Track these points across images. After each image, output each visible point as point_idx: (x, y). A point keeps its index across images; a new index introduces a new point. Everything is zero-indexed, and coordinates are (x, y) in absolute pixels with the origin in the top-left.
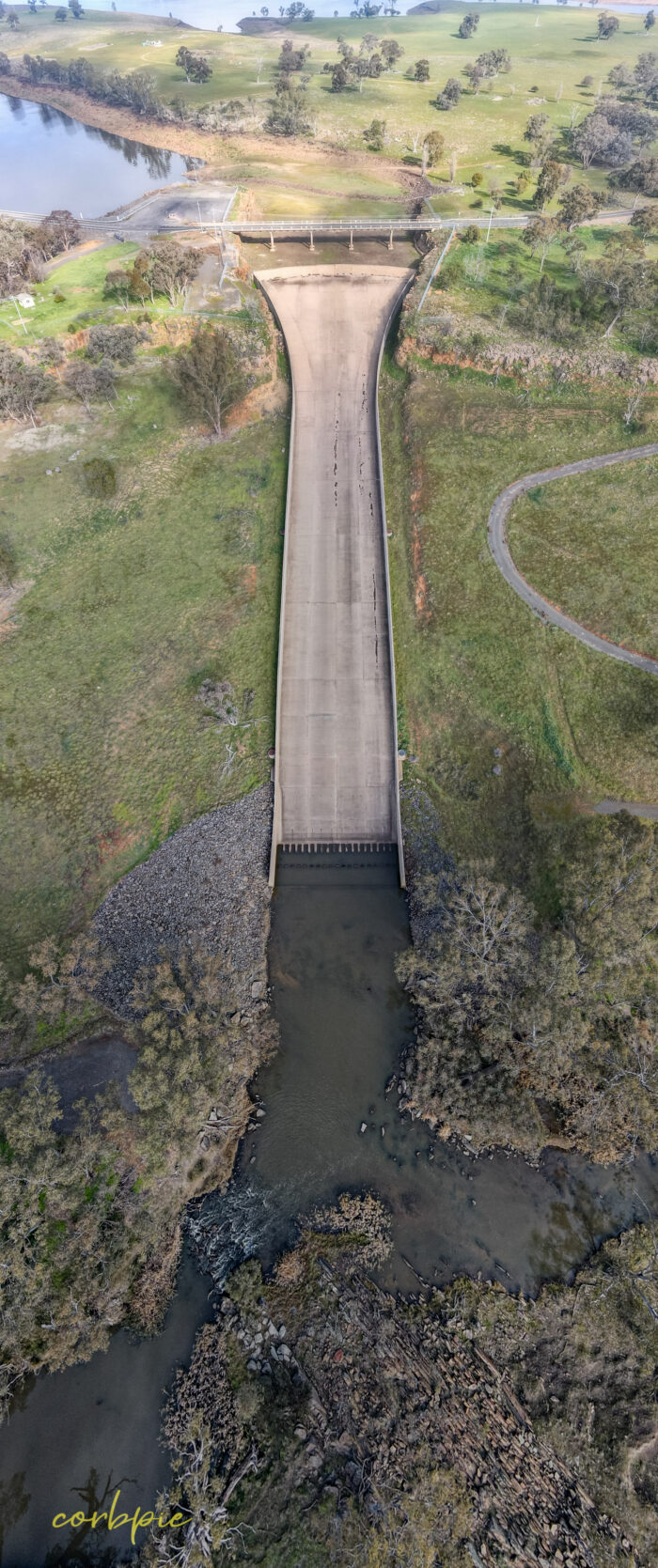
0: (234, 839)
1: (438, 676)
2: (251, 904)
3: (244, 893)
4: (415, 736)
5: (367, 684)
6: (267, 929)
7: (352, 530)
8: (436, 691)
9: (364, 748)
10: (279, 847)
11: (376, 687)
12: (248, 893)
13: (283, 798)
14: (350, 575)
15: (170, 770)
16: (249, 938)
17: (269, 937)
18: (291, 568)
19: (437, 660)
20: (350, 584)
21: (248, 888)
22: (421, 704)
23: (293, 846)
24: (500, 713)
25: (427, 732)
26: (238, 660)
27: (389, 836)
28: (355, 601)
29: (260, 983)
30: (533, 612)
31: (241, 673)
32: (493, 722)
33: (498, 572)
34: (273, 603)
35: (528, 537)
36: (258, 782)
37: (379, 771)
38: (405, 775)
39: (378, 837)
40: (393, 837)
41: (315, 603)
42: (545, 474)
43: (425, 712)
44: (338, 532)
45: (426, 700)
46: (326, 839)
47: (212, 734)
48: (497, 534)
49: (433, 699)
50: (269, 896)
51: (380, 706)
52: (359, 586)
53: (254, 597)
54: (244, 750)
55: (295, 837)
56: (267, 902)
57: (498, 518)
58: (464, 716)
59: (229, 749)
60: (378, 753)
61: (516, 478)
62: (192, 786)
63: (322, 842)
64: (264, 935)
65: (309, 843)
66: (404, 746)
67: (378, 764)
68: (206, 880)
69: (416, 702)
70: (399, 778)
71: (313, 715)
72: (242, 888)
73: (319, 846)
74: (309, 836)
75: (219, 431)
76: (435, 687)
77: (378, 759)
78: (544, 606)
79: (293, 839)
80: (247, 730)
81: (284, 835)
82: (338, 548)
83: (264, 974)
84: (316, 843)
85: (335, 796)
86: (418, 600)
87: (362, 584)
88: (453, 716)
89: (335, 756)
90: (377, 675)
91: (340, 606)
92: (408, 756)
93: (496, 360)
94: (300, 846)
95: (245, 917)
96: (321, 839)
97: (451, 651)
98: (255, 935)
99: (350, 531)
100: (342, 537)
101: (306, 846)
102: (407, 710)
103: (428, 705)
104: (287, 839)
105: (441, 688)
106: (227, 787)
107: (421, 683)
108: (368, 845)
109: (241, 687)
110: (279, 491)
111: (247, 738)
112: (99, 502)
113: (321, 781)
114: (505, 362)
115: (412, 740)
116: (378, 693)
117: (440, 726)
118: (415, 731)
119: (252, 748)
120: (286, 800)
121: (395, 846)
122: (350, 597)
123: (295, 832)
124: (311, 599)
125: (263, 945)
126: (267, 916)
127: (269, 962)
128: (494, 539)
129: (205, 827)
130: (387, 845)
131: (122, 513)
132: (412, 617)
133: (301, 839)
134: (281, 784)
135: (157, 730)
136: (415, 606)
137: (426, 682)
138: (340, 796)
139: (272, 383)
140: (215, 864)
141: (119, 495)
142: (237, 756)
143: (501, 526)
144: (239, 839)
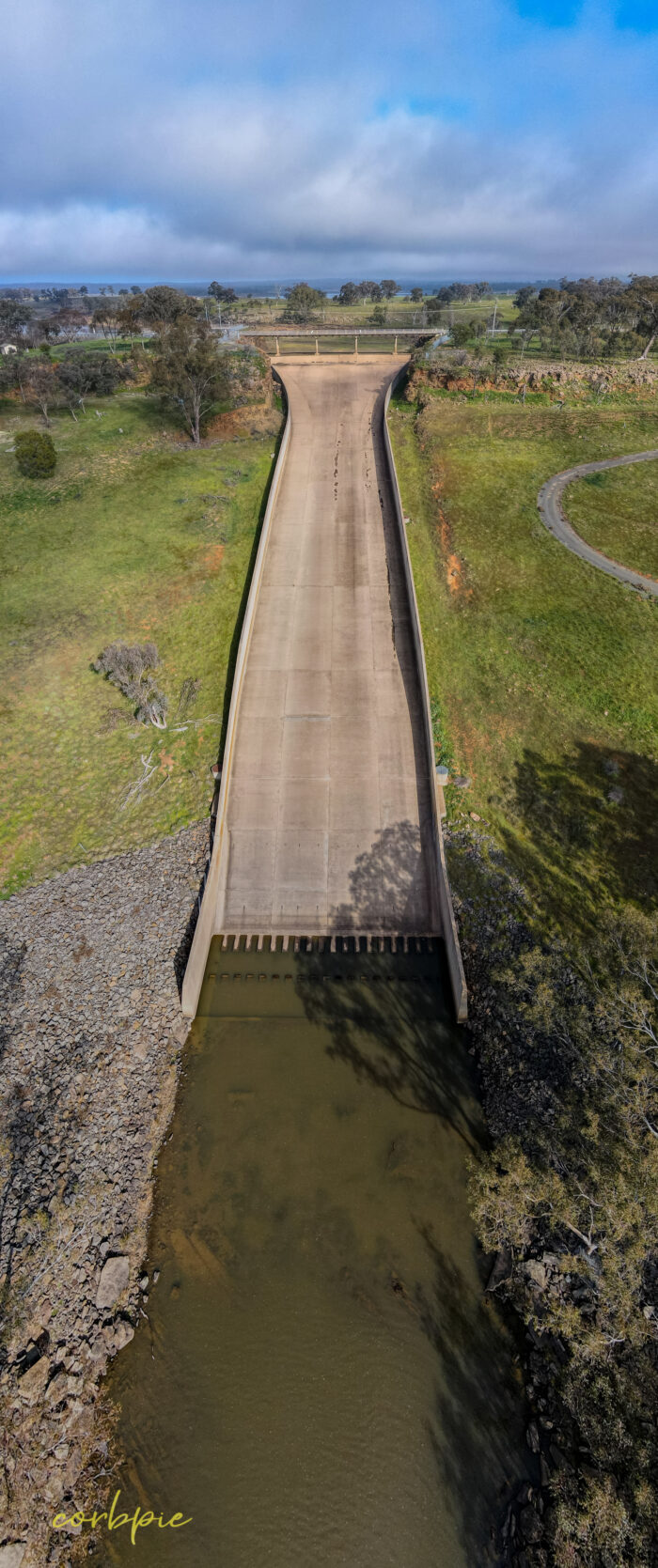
0: (128, 909)
1: (491, 666)
2: (139, 1054)
3: (127, 1023)
4: (462, 746)
5: (380, 676)
6: (166, 1114)
7: (357, 519)
8: (491, 684)
9: (376, 767)
10: (216, 940)
11: (394, 680)
12: (136, 1026)
13: (231, 848)
14: (354, 559)
15: (33, 788)
16: (121, 1133)
17: (167, 1135)
18: (271, 553)
19: (487, 646)
20: (354, 567)
21: (140, 1015)
22: (467, 701)
23: (243, 938)
24: (602, 711)
25: (483, 740)
26: (181, 642)
27: (425, 924)
28: (361, 584)
29: (125, 1260)
30: (625, 585)
31: (185, 657)
32: (594, 723)
33: (563, 547)
34: (242, 581)
35: (595, 515)
36: (188, 816)
37: (403, 803)
38: (450, 808)
39: (404, 924)
40: (435, 925)
41: (303, 587)
42: (603, 463)
43: (476, 712)
44: (337, 521)
45: (476, 696)
46: (307, 926)
47: (121, 739)
48: (552, 513)
49: (488, 695)
50: (182, 1038)
51: (401, 706)
52: (367, 569)
53: (216, 576)
54: (170, 765)
55: (248, 921)
56: (174, 1051)
57: (550, 500)
58: (541, 718)
59: (145, 761)
60: (401, 773)
61: (566, 468)
62: (69, 819)
63: (299, 933)
64: (157, 1129)
65: (274, 933)
66: (446, 761)
67: (402, 791)
68: (52, 990)
69: (459, 698)
70: (441, 814)
71: (291, 717)
72: (124, 1014)
73: (292, 939)
74: (275, 920)
75: (197, 438)
76: (489, 680)
77: (401, 783)
78: (639, 579)
79: (243, 925)
80: (180, 735)
81: (226, 916)
82: (338, 534)
83: (140, 1236)
84: (286, 934)
85: (326, 847)
86: (451, 580)
87: (370, 567)
88: (522, 719)
89: (327, 779)
90: (394, 664)
91: (339, 590)
92: (453, 777)
93: (521, 378)
94: (255, 939)
95: (120, 1082)
96: (297, 925)
97: (508, 632)
98: (135, 1128)
99: (353, 520)
100: (343, 526)
101: (268, 939)
102: (445, 709)
103: (479, 703)
104: (233, 926)
105: (498, 680)
106: (132, 821)
107: (466, 672)
108: (388, 939)
109: (181, 676)
110: (264, 484)
111: (179, 750)
112: (29, 482)
113: (302, 820)
114: (532, 379)
115: (457, 753)
116: (398, 688)
117: (503, 733)
118: (461, 740)
119: (187, 763)
120: (237, 852)
121: (440, 943)
122: (352, 578)
123: (250, 910)
124: (298, 582)
125: (150, 1155)
126: (171, 1083)
127: (156, 1201)
128: (549, 517)
129: (75, 887)
130: (424, 941)
131: (57, 494)
132: (443, 598)
133: (260, 926)
134: (230, 823)
135: (28, 727)
136: (448, 587)
137: (473, 673)
138: (334, 846)
139: (265, 407)
140: (77, 958)
141: (58, 478)
142: (157, 773)
143: (555, 506)
144: (137, 911)
